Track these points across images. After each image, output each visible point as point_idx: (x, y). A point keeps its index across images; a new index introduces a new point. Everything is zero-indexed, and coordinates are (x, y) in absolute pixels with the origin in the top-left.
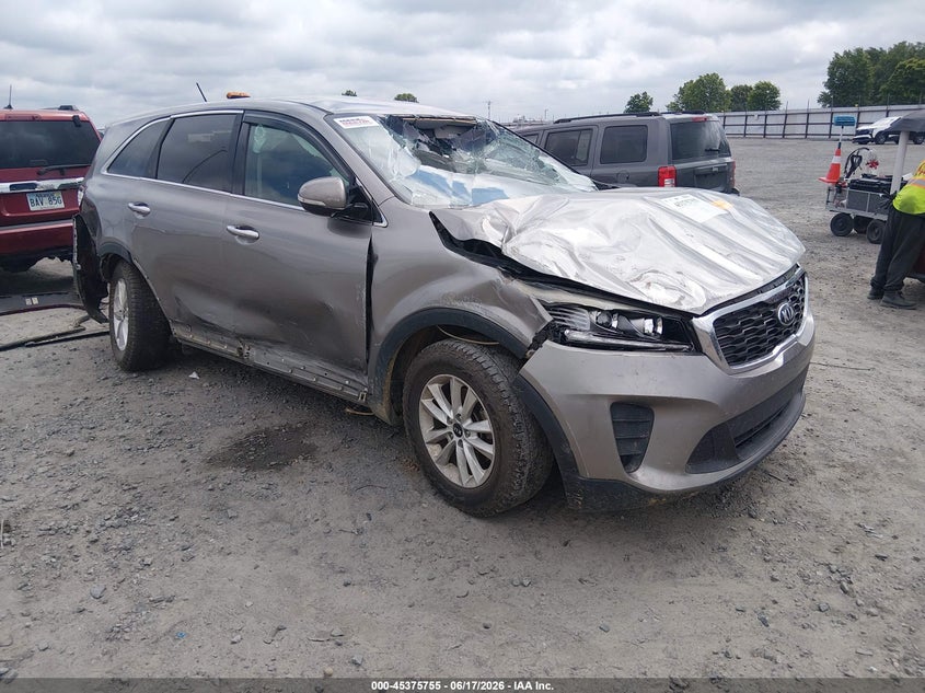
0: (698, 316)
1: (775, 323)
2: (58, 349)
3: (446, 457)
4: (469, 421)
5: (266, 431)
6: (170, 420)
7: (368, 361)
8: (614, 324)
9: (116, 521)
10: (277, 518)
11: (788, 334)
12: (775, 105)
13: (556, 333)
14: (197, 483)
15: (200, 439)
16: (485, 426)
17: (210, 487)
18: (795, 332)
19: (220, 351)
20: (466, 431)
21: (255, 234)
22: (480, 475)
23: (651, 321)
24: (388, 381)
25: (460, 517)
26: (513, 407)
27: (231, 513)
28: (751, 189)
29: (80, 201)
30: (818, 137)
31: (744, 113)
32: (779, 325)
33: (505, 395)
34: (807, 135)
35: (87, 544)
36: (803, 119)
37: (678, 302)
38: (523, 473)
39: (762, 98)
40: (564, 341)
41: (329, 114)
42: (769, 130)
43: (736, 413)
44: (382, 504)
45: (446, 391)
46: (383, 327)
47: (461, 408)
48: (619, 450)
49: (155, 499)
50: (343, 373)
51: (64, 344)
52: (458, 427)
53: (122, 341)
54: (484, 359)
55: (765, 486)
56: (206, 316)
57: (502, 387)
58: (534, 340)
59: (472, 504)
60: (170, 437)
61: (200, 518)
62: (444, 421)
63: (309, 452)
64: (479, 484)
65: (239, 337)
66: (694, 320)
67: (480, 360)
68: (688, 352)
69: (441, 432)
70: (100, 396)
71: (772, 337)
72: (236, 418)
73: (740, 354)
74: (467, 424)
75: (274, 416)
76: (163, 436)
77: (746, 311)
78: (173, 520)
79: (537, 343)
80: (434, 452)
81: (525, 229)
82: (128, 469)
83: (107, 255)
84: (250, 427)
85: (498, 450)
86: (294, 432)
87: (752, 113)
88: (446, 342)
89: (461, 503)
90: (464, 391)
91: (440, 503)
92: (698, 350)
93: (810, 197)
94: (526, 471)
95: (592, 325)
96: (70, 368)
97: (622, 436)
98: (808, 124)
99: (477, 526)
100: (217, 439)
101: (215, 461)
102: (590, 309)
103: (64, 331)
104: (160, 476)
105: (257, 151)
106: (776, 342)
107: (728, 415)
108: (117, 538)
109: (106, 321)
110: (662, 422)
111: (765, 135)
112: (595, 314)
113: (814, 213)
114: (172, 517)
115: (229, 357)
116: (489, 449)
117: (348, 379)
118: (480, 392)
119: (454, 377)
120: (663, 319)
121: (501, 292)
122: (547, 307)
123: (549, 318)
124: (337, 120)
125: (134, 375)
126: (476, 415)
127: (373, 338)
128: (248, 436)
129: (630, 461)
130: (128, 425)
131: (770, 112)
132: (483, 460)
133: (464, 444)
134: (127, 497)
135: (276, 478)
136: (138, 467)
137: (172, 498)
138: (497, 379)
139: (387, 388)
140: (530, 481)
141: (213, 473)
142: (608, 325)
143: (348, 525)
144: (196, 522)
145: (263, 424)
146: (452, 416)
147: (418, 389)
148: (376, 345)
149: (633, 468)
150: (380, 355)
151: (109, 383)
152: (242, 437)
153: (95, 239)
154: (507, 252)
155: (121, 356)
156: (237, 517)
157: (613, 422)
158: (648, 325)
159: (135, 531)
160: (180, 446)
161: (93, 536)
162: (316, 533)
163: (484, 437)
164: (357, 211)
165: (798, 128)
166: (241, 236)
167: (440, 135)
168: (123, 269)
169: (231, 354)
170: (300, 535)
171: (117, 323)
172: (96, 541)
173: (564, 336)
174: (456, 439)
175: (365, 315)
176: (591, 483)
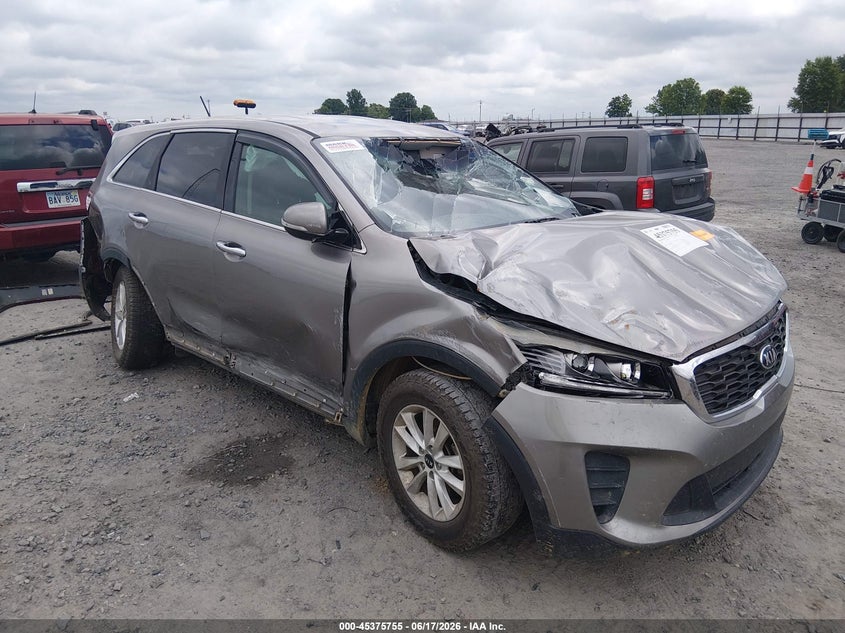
0: (677, 363)
1: (757, 366)
2: (64, 344)
3: (417, 486)
4: (441, 454)
5: (247, 441)
6: (158, 424)
7: (343, 383)
8: (591, 367)
9: (92, 540)
10: (248, 541)
11: (769, 376)
12: (748, 109)
13: (530, 375)
14: (175, 497)
15: (183, 447)
16: (456, 462)
17: (187, 503)
18: (776, 373)
19: (208, 357)
20: (437, 463)
21: (243, 252)
22: (450, 510)
23: (628, 366)
24: (363, 405)
25: (428, 549)
26: (484, 448)
27: (204, 534)
28: (724, 191)
29: (88, 205)
30: (788, 141)
31: (717, 116)
32: (761, 368)
33: (477, 433)
34: (777, 138)
35: (62, 564)
36: (774, 123)
37: (658, 348)
38: (493, 515)
39: (736, 102)
40: (538, 384)
41: (316, 137)
42: (742, 133)
43: (714, 465)
44: (352, 530)
45: (419, 420)
46: (359, 353)
47: (433, 440)
48: (592, 499)
49: (132, 515)
50: (322, 392)
51: (70, 337)
52: (430, 460)
53: (121, 339)
54: (456, 395)
55: (741, 524)
56: (197, 325)
57: (474, 425)
58: (507, 380)
59: (443, 537)
60: (155, 443)
61: (173, 537)
62: (417, 451)
63: (285, 466)
64: (449, 519)
65: (224, 346)
66: (674, 366)
67: (453, 395)
68: (667, 400)
69: (413, 461)
70: (96, 395)
71: (754, 380)
72: (221, 425)
73: (721, 401)
74: (439, 457)
75: (257, 425)
76: (149, 443)
77: (727, 355)
78: (147, 539)
79: (511, 384)
80: (407, 479)
81: (502, 263)
82: (111, 479)
83: (110, 260)
84: (231, 436)
85: (468, 487)
86: (274, 442)
87: (725, 116)
88: (421, 373)
89: (432, 535)
90: (436, 424)
91: (409, 532)
92: (677, 398)
93: (782, 202)
94: (496, 513)
95: (567, 368)
96: (73, 362)
97: (595, 485)
98: (778, 128)
99: (446, 561)
100: (199, 448)
101: (196, 473)
102: (566, 352)
103: (73, 323)
104: (141, 487)
105: (248, 170)
106: (757, 386)
107: (707, 467)
108: (91, 557)
109: (109, 318)
110: (637, 472)
111: (737, 137)
112: (571, 357)
113: (785, 219)
114: (147, 537)
115: (217, 364)
116: (459, 485)
117: (326, 397)
118: (452, 429)
119: (427, 409)
120: (642, 364)
121: (476, 329)
122: (521, 347)
123: (523, 360)
124: (323, 144)
125: (131, 374)
126: (448, 449)
127: (349, 361)
128: (229, 445)
129: (603, 511)
130: (117, 429)
131: (742, 116)
132: (454, 496)
133: (435, 476)
134: (106, 512)
135: (251, 495)
136: (122, 477)
137: (149, 513)
138: (469, 416)
139: (361, 412)
140: (500, 522)
141: (191, 487)
142: (584, 370)
143: (316, 553)
144: (169, 543)
145: (245, 432)
146: (424, 447)
147: (392, 417)
148: (352, 369)
149: (607, 518)
150: (355, 380)
151: (107, 381)
152: (224, 447)
153: (100, 241)
154: (483, 289)
155: (119, 355)
156: (209, 538)
157: (587, 471)
158: (626, 369)
159: (111, 550)
160: (164, 454)
161: (68, 555)
162: (284, 561)
163: (455, 472)
164: (338, 236)
165: (769, 131)
166: (229, 253)
167: (425, 156)
168: (124, 273)
169: (219, 361)
170: (269, 562)
171: (118, 322)
172: (71, 560)
173: (538, 380)
174: (428, 470)
175: (341, 339)
176: (563, 532)
